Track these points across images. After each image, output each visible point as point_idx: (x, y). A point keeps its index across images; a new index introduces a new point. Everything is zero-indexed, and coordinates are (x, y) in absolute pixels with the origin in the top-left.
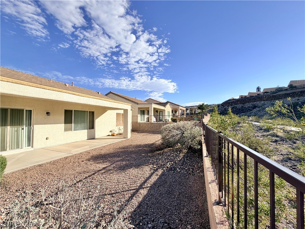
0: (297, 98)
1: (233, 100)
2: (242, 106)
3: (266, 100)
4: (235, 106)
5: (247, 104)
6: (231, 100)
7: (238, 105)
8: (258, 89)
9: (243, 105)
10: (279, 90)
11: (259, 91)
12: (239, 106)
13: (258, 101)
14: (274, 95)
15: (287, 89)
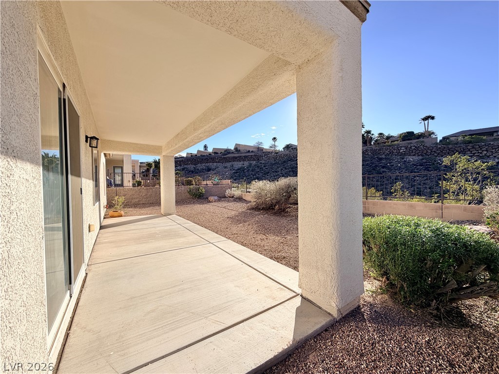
0: (242, 162)
1: (180, 158)
2: (194, 168)
3: (219, 162)
4: (185, 166)
5: (199, 165)
6: (178, 158)
7: (189, 166)
8: (205, 147)
9: (194, 166)
10: (227, 151)
11: (206, 149)
12: (191, 167)
13: (210, 162)
14: (225, 156)
15: (233, 152)
